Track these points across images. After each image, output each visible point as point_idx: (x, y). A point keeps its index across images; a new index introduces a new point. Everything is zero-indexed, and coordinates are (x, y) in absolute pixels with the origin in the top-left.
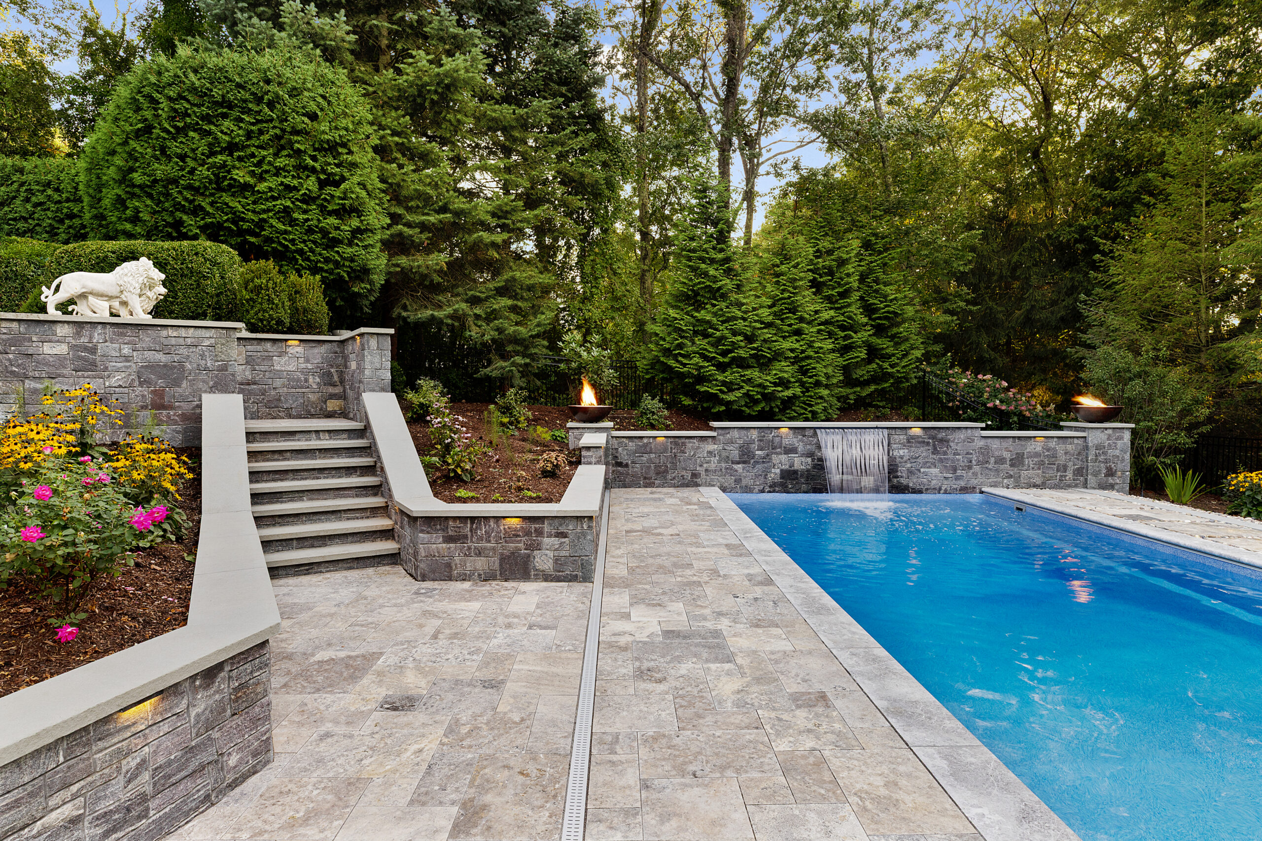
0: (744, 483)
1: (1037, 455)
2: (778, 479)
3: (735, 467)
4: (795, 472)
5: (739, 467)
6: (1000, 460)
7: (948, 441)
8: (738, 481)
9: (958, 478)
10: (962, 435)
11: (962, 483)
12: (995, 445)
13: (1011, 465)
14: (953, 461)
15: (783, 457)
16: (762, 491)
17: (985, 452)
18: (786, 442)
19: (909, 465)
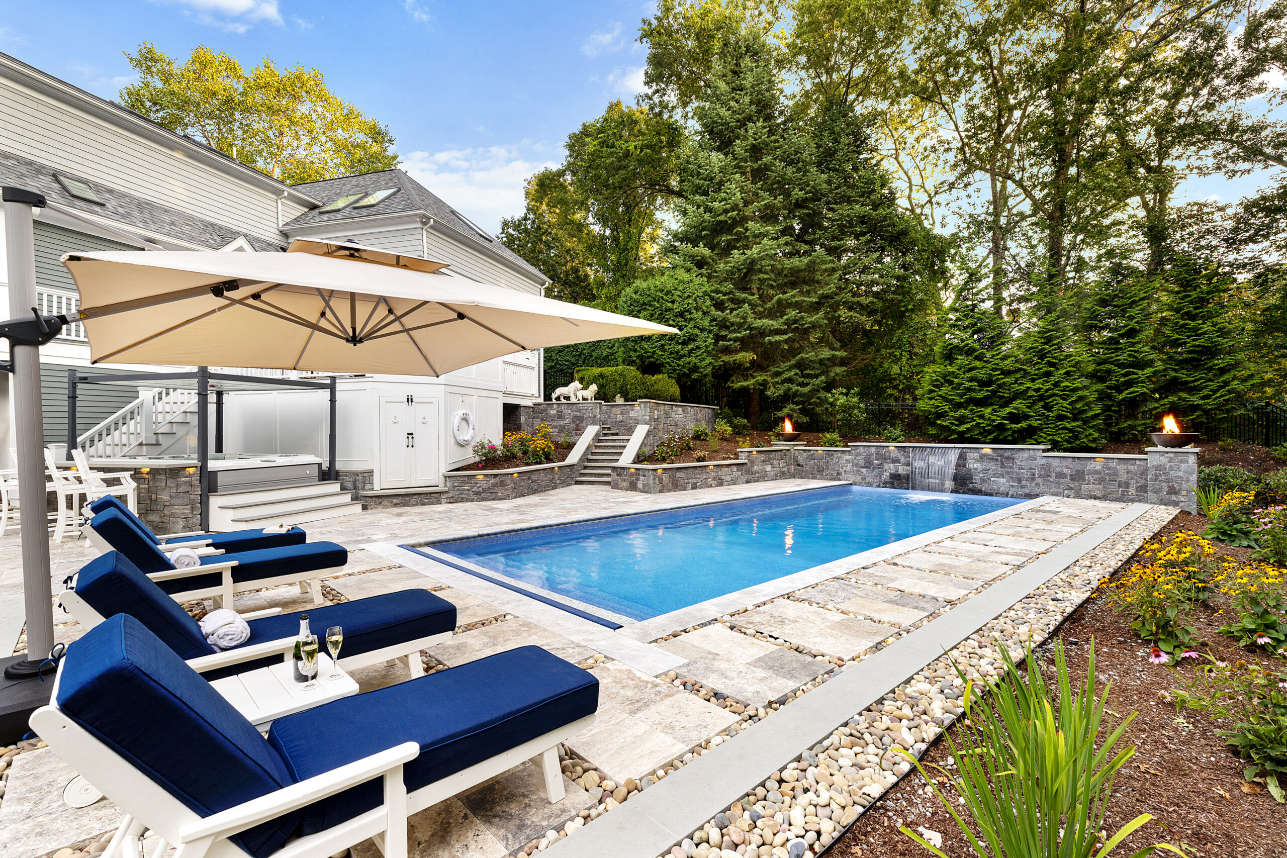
0: (867, 480)
1: (1097, 472)
2: (888, 479)
4: (899, 475)
5: (864, 470)
6: (1061, 475)
7: (1013, 459)
8: (864, 479)
9: (1022, 487)
11: (1027, 491)
12: (1056, 463)
13: (1071, 480)
14: (1018, 474)
15: (892, 465)
16: (879, 486)
17: (1047, 468)
18: (893, 455)
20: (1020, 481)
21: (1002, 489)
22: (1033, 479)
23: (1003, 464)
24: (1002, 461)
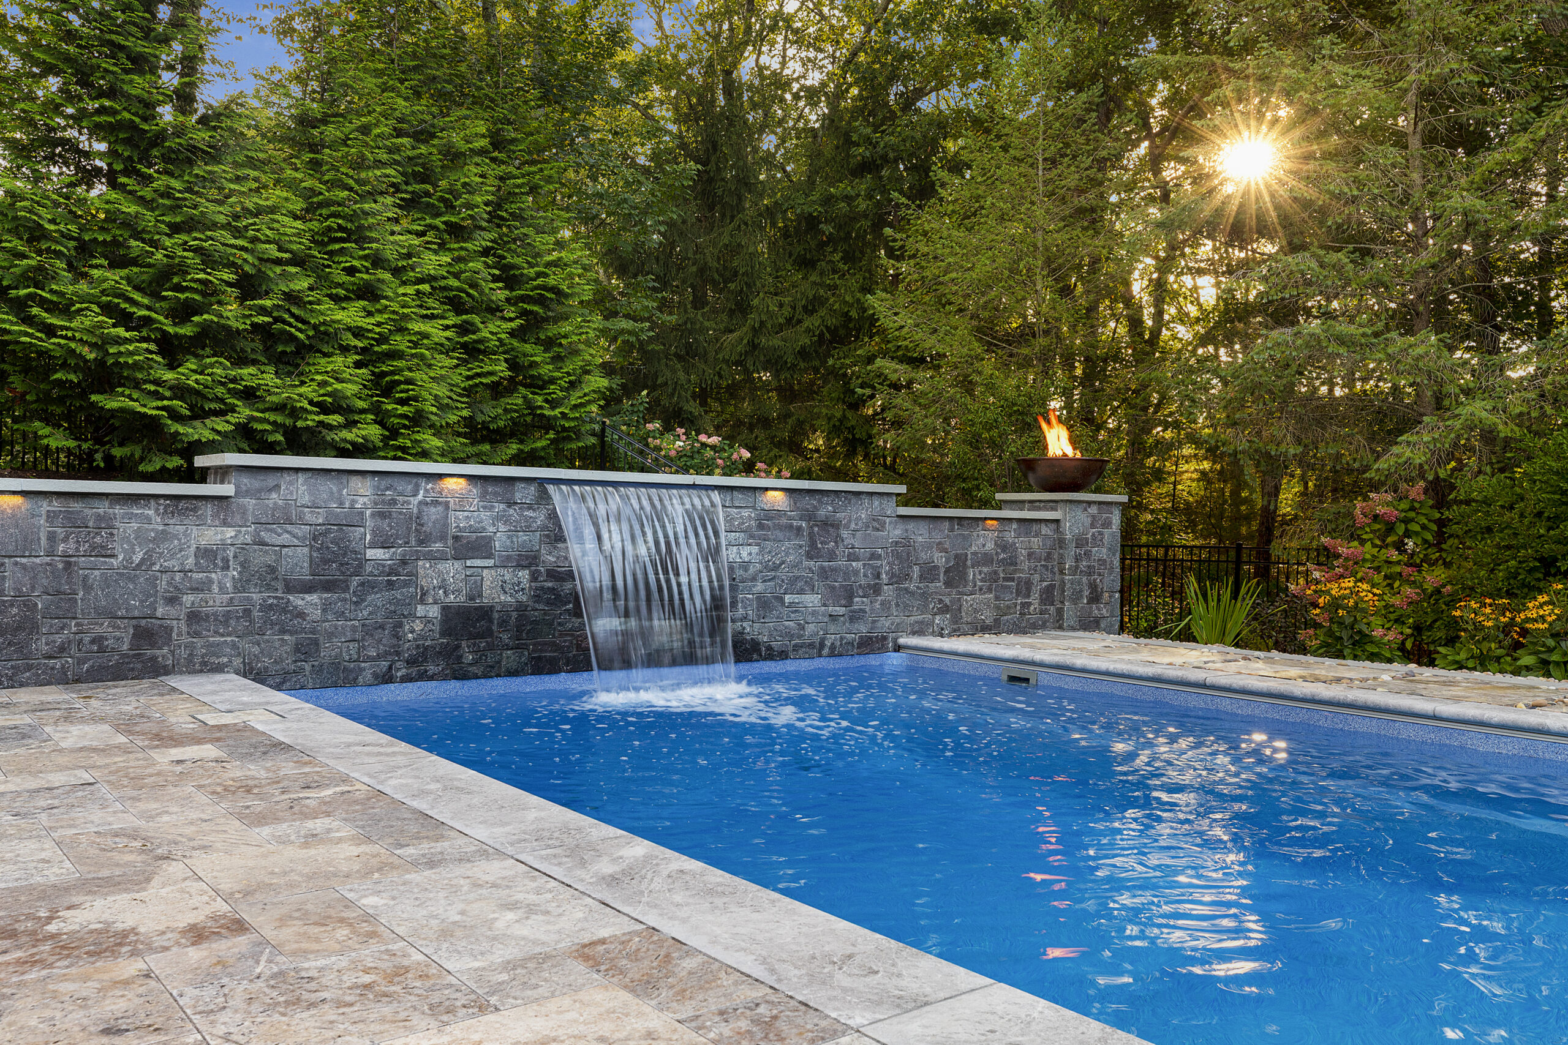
0: (327, 651)
1: (987, 559)
2: (435, 639)
3: (298, 601)
4: (485, 613)
5: (310, 603)
6: (929, 573)
7: (836, 526)
8: (306, 649)
9: (855, 617)
10: (862, 512)
11: (863, 629)
12: (921, 535)
13: (948, 584)
14: (846, 575)
15: (451, 569)
16: (387, 678)
17: (903, 552)
18: (459, 520)
19: (759, 587)
20: (850, 597)
21: (810, 628)
22: (877, 590)
23: (813, 544)
24: (811, 536)
